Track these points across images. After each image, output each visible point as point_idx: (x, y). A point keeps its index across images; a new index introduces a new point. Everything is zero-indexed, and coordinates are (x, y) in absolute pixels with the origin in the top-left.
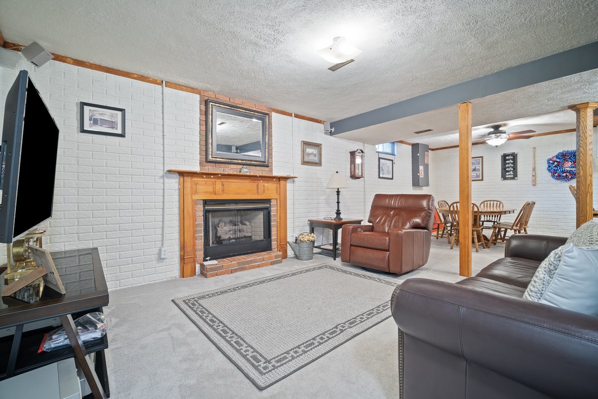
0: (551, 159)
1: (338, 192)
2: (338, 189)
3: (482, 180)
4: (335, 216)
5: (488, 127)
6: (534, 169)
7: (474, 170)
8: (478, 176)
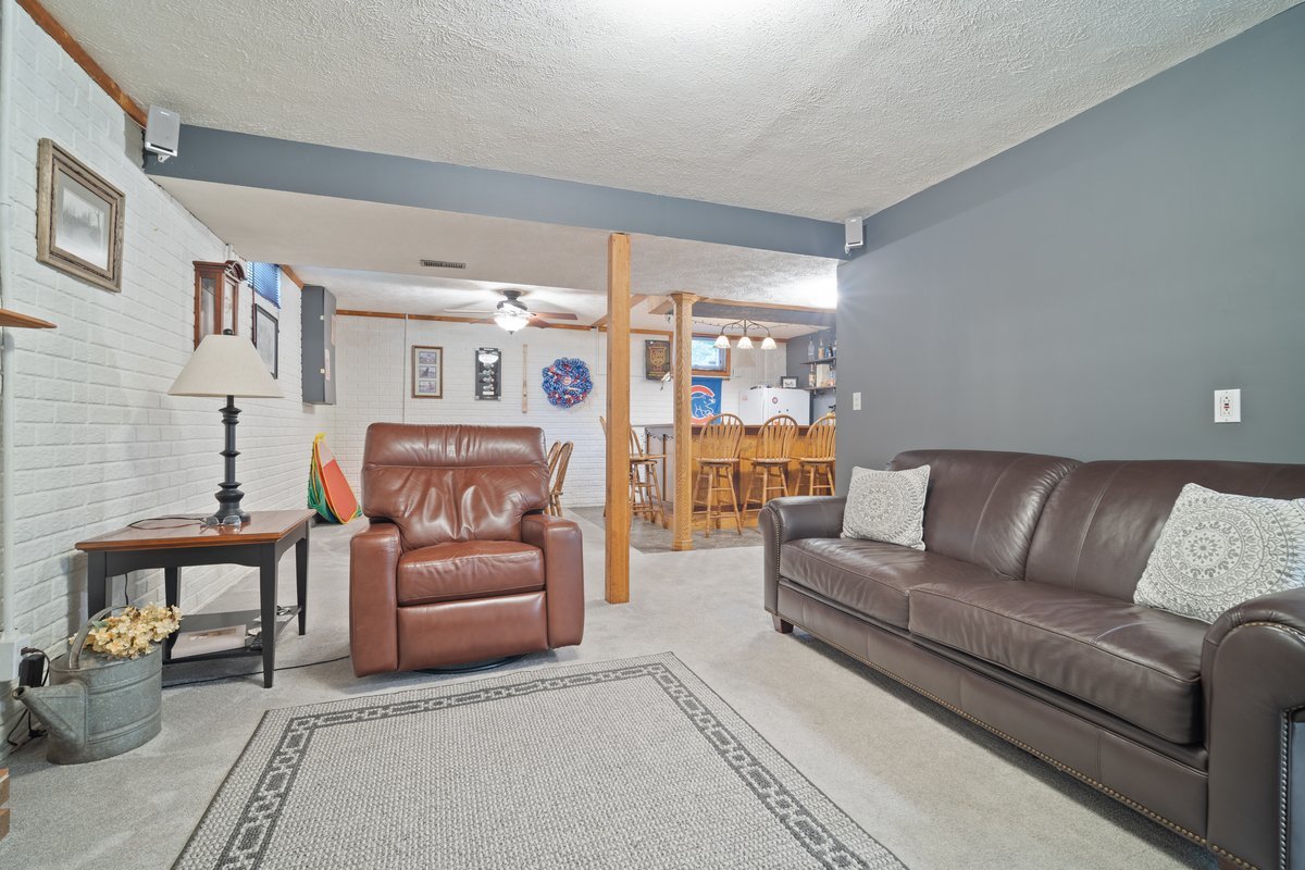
0: (549, 370)
1: (230, 414)
2: (230, 399)
3: (441, 397)
4: (216, 507)
5: (499, 291)
6: (525, 385)
7: (425, 374)
8: (431, 388)
